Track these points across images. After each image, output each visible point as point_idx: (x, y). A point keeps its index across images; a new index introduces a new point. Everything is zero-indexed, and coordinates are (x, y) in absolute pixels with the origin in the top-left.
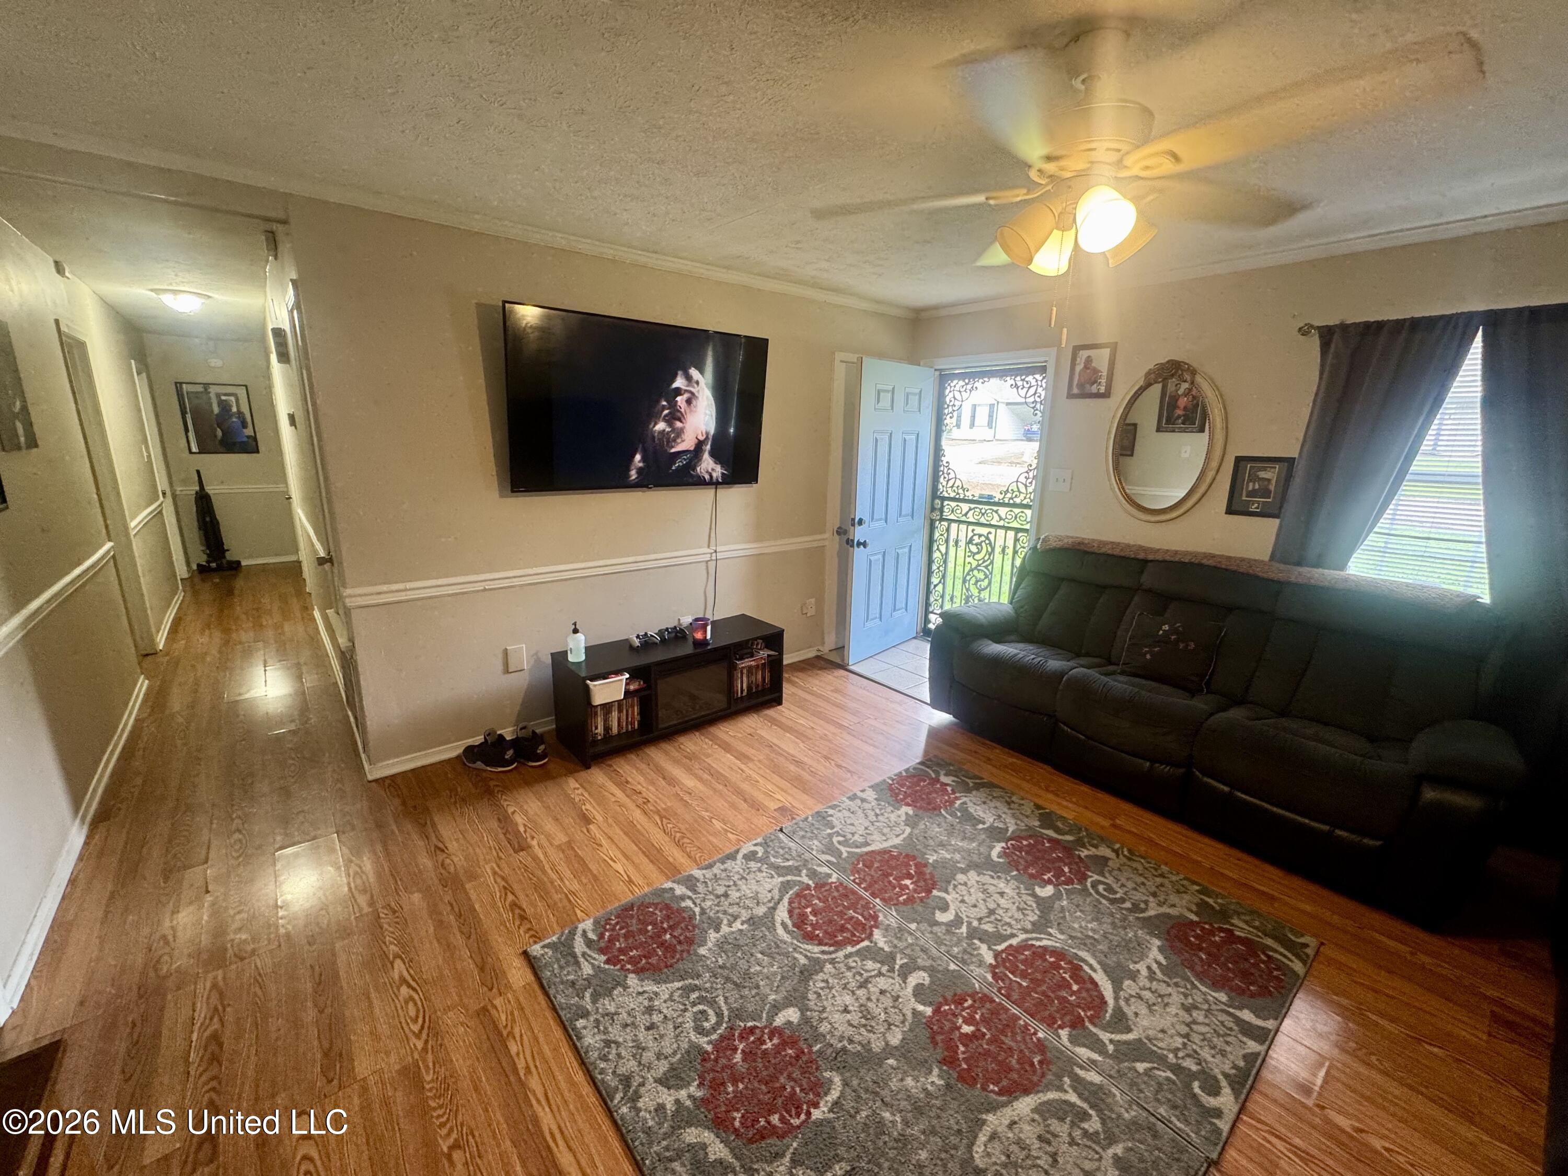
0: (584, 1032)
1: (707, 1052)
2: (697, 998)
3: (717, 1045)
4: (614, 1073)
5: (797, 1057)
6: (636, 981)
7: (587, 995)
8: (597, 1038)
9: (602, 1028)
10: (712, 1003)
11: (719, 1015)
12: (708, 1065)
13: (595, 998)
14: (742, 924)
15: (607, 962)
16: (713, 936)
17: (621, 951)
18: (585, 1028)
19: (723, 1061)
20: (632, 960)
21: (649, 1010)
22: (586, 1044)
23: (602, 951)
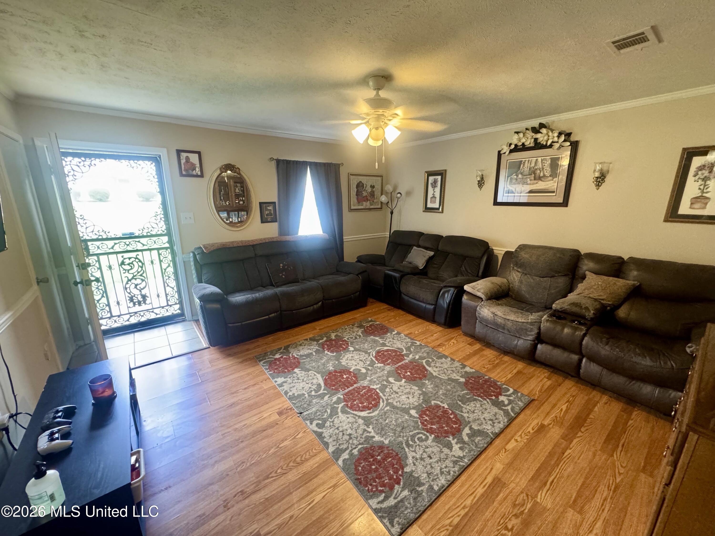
0: (440, 485)
1: (435, 436)
2: (412, 441)
3: (431, 433)
4: (454, 467)
5: (429, 411)
6: (408, 467)
7: (420, 489)
8: (441, 478)
9: (436, 477)
10: (413, 437)
11: (418, 433)
12: (440, 435)
13: (421, 484)
14: (369, 428)
15: (398, 483)
16: (377, 438)
17: (391, 478)
18: (438, 485)
19: (437, 431)
20: (396, 472)
21: (422, 459)
22: (445, 482)
23: (392, 488)
